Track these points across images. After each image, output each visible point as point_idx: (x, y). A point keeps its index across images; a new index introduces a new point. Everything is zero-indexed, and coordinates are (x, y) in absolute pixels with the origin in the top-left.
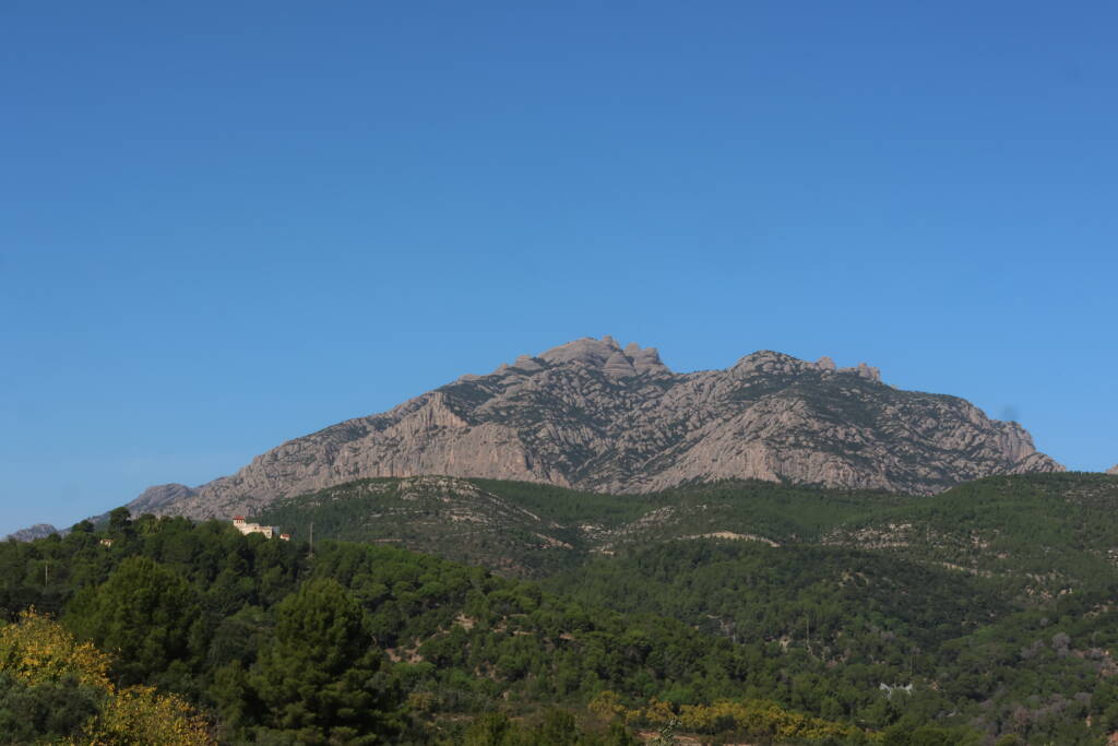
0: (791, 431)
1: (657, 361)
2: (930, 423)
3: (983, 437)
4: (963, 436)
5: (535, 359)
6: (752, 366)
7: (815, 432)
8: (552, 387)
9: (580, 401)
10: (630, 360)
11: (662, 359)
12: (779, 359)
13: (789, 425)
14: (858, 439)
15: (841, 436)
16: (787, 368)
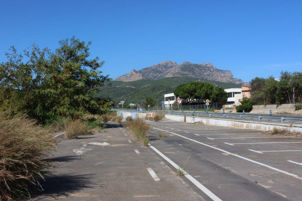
0: (177, 73)
1: (176, 64)
2: (204, 71)
3: (211, 73)
4: (208, 73)
5: (158, 64)
6: (183, 64)
7: (181, 73)
8: (156, 68)
9: (161, 70)
10: (172, 64)
11: (177, 63)
12: (187, 63)
13: (177, 72)
14: (188, 73)
15: (185, 73)
16: (188, 64)
